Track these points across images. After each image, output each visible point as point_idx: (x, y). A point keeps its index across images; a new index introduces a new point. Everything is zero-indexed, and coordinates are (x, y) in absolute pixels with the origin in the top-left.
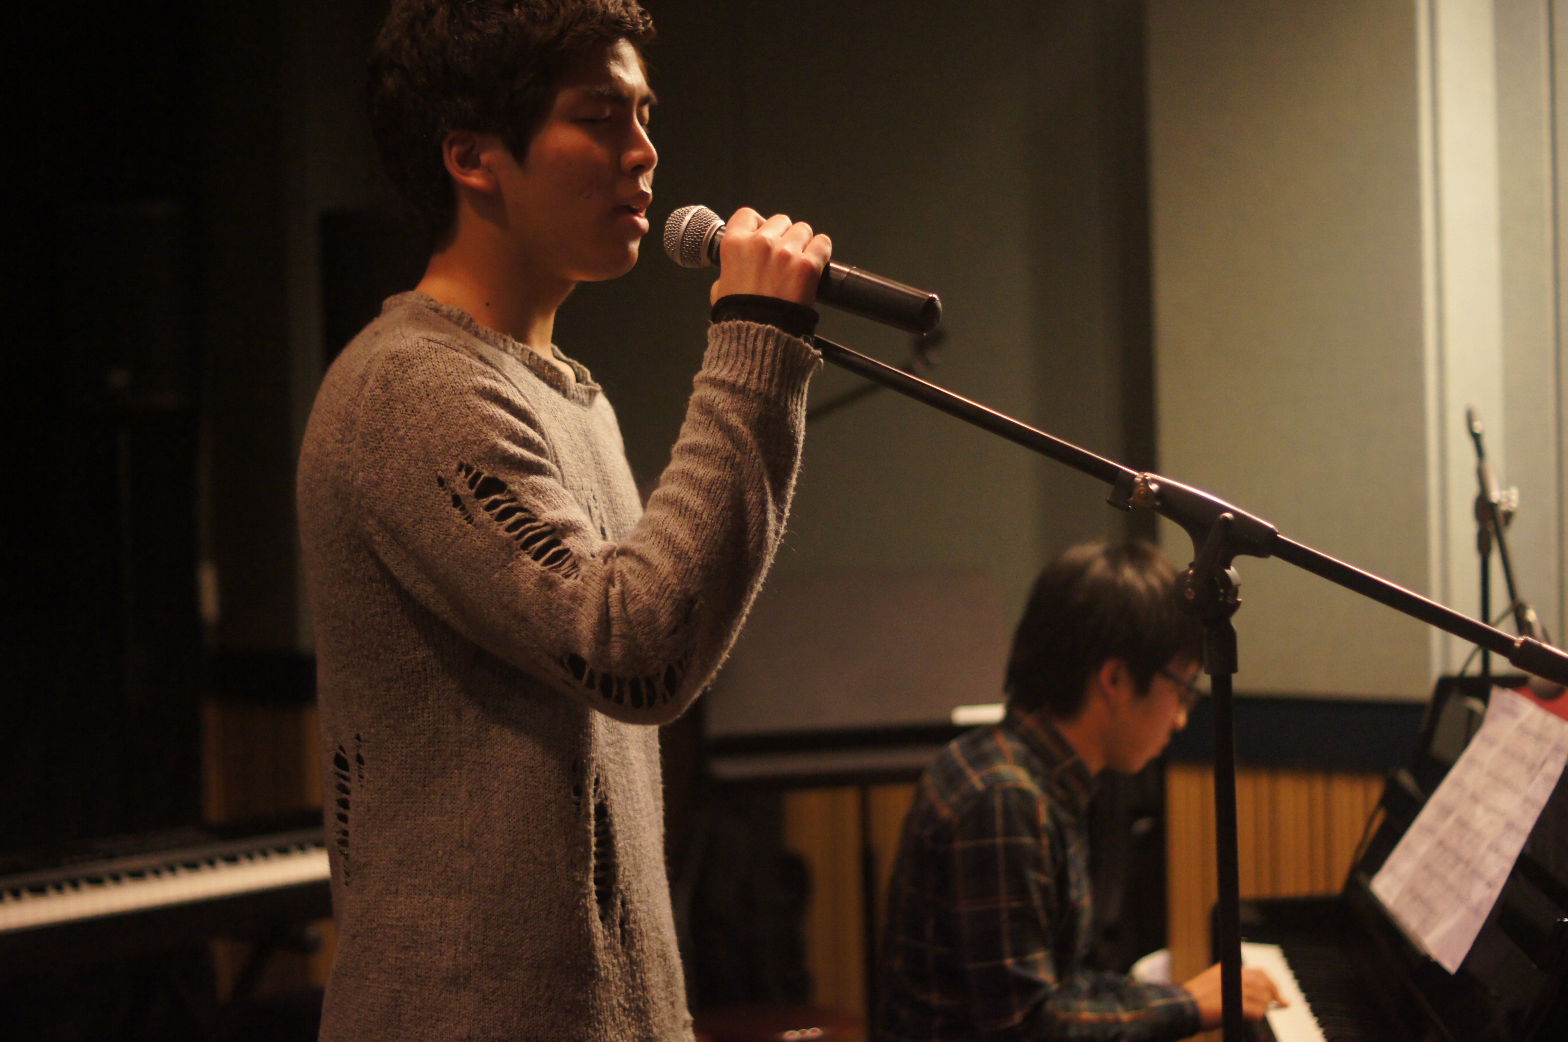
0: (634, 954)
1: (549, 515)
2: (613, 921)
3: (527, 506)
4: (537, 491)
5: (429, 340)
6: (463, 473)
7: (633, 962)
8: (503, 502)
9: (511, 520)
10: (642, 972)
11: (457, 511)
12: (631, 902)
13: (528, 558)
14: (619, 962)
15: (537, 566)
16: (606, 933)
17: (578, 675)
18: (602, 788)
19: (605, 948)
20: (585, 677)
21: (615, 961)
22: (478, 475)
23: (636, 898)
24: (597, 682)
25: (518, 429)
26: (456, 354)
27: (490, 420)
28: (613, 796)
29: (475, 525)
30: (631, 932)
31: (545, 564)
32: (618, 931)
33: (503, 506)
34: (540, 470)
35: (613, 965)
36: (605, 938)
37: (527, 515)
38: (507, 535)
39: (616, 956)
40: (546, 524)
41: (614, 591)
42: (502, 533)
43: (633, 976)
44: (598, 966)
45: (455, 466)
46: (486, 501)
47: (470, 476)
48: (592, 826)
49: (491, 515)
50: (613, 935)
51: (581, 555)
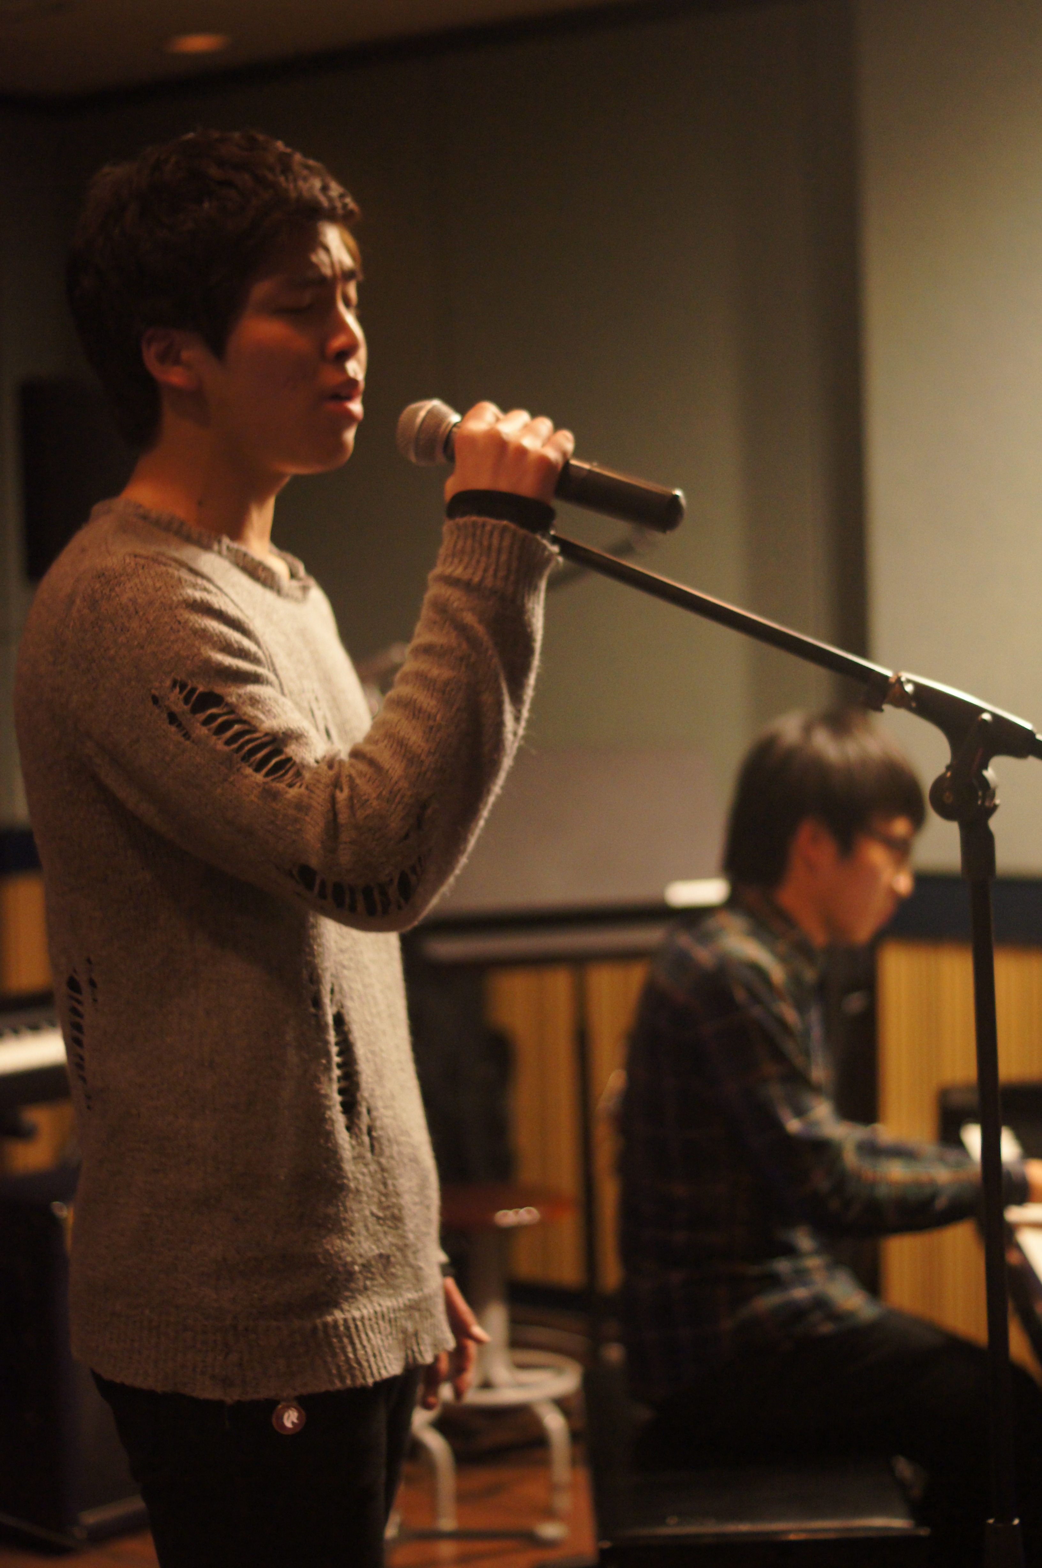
0: (383, 1161)
1: (269, 723)
2: (360, 1129)
3: (246, 718)
4: (254, 701)
5: (135, 556)
6: (177, 690)
7: (383, 1170)
8: (220, 715)
9: (229, 734)
10: (394, 1178)
11: (173, 729)
12: (377, 1109)
13: (249, 771)
14: (370, 1172)
15: (259, 777)
16: (354, 1142)
17: (309, 886)
18: (337, 996)
19: (354, 1158)
20: (317, 888)
21: (365, 1170)
22: (193, 690)
23: (380, 1104)
24: (329, 890)
25: (233, 640)
26: (163, 568)
27: (204, 635)
28: (348, 1003)
29: (193, 742)
30: (378, 1139)
31: (267, 775)
32: (366, 1139)
33: (220, 720)
34: (256, 679)
35: (363, 1174)
36: (353, 1147)
37: (246, 727)
38: (226, 749)
39: (366, 1165)
40: (267, 734)
41: (342, 796)
42: (220, 746)
43: (385, 1184)
44: (348, 1179)
45: (168, 683)
46: (202, 716)
47: (185, 693)
48: (332, 1037)
49: (209, 730)
50: (361, 1144)
51: (305, 763)
